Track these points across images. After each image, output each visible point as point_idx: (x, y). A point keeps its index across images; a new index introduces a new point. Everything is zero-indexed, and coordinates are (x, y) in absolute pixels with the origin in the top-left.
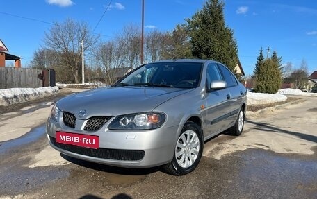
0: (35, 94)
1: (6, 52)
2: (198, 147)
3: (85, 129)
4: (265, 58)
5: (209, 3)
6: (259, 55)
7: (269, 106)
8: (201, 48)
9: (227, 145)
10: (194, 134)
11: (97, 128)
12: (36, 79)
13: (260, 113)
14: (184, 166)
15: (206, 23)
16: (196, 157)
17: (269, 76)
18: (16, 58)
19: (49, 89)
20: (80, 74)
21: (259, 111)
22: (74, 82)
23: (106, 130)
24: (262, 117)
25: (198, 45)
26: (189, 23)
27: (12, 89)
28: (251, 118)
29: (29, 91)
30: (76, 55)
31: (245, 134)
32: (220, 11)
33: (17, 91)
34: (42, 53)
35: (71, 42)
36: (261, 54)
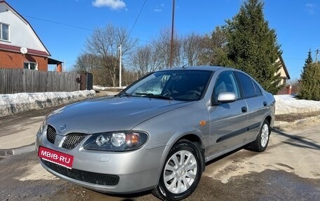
0: (69, 98)
1: (49, 57)
2: (196, 170)
3: (64, 146)
4: (314, 61)
5: (248, 4)
6: (307, 57)
7: (310, 116)
8: (236, 51)
9: (243, 164)
10: (190, 155)
11: (73, 146)
12: (74, 82)
13: (297, 124)
14: (175, 191)
15: (243, 24)
16: (193, 180)
17: (315, 81)
18: (58, 63)
19: (85, 93)
20: (118, 77)
21: (296, 122)
22: (112, 85)
23: (81, 149)
24: (299, 128)
25: (234, 48)
26: (229, 24)
27: (46, 93)
28: (286, 129)
29: (63, 95)
30: (114, 59)
31: (271, 150)
32: (260, 11)
33: (52, 95)
34: (85, 57)
35: (110, 47)
36: (309, 56)
